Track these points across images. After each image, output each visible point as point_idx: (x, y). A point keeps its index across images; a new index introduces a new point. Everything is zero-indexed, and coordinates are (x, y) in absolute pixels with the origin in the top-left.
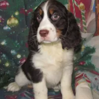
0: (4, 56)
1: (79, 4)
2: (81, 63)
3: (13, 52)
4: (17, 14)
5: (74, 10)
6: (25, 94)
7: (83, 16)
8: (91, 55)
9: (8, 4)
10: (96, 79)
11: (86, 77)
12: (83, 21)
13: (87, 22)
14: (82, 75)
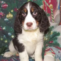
0: (4, 36)
1: (50, 5)
2: (51, 42)
3: (9, 34)
4: (12, 11)
5: (46, 8)
6: (13, 59)
7: (51, 12)
8: (57, 37)
9: (7, 6)
10: (59, 52)
11: (52, 50)
12: (52, 15)
13: (54, 16)
14: (50, 49)
